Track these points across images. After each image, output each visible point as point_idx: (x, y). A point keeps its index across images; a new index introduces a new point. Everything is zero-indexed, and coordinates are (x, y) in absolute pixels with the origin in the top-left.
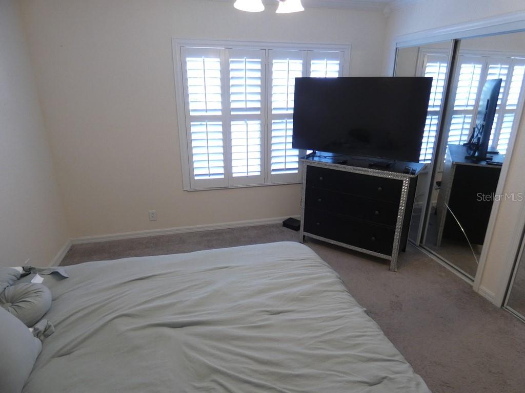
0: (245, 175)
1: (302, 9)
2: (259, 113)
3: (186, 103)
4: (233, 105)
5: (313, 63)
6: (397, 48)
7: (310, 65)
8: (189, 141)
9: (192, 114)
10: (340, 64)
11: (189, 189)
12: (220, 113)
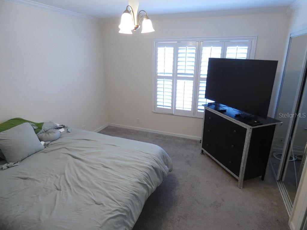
0: (182, 109)
1: (153, 30)
2: (193, 76)
3: (156, 70)
4: (179, 72)
5: (228, 49)
6: (290, 37)
7: (226, 49)
8: (156, 88)
9: (158, 75)
10: (248, 49)
11: (154, 111)
12: (171, 75)
